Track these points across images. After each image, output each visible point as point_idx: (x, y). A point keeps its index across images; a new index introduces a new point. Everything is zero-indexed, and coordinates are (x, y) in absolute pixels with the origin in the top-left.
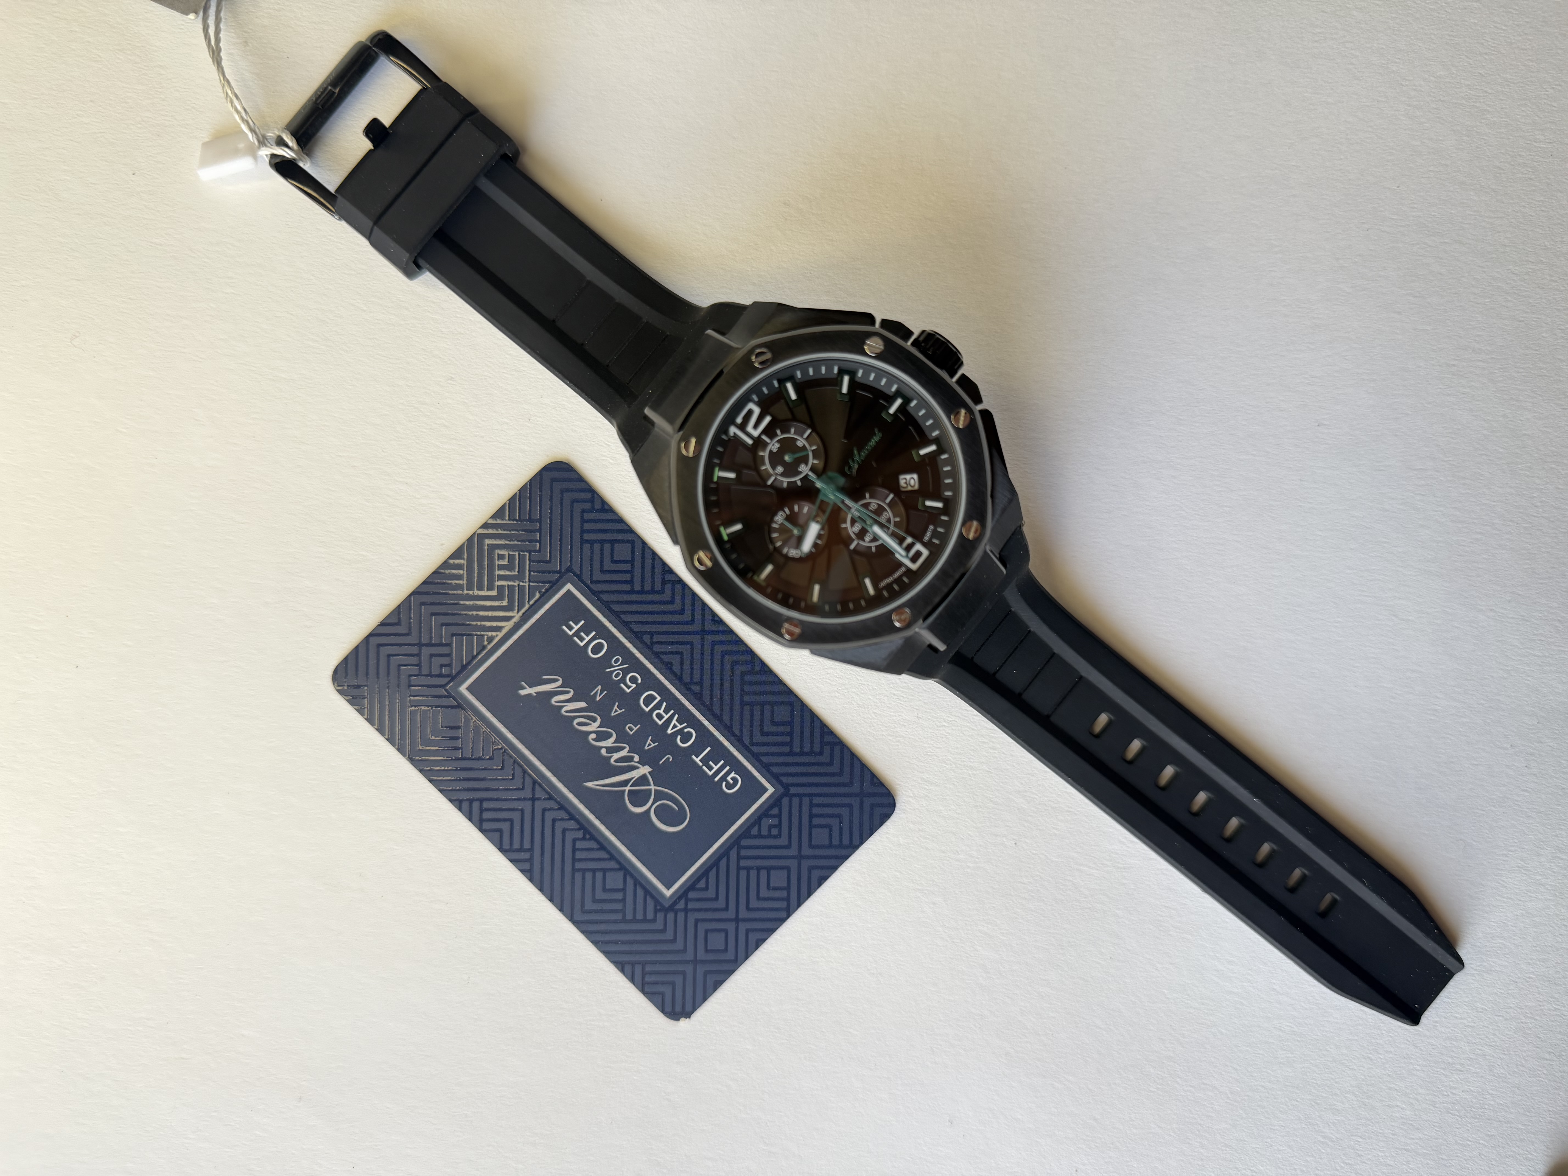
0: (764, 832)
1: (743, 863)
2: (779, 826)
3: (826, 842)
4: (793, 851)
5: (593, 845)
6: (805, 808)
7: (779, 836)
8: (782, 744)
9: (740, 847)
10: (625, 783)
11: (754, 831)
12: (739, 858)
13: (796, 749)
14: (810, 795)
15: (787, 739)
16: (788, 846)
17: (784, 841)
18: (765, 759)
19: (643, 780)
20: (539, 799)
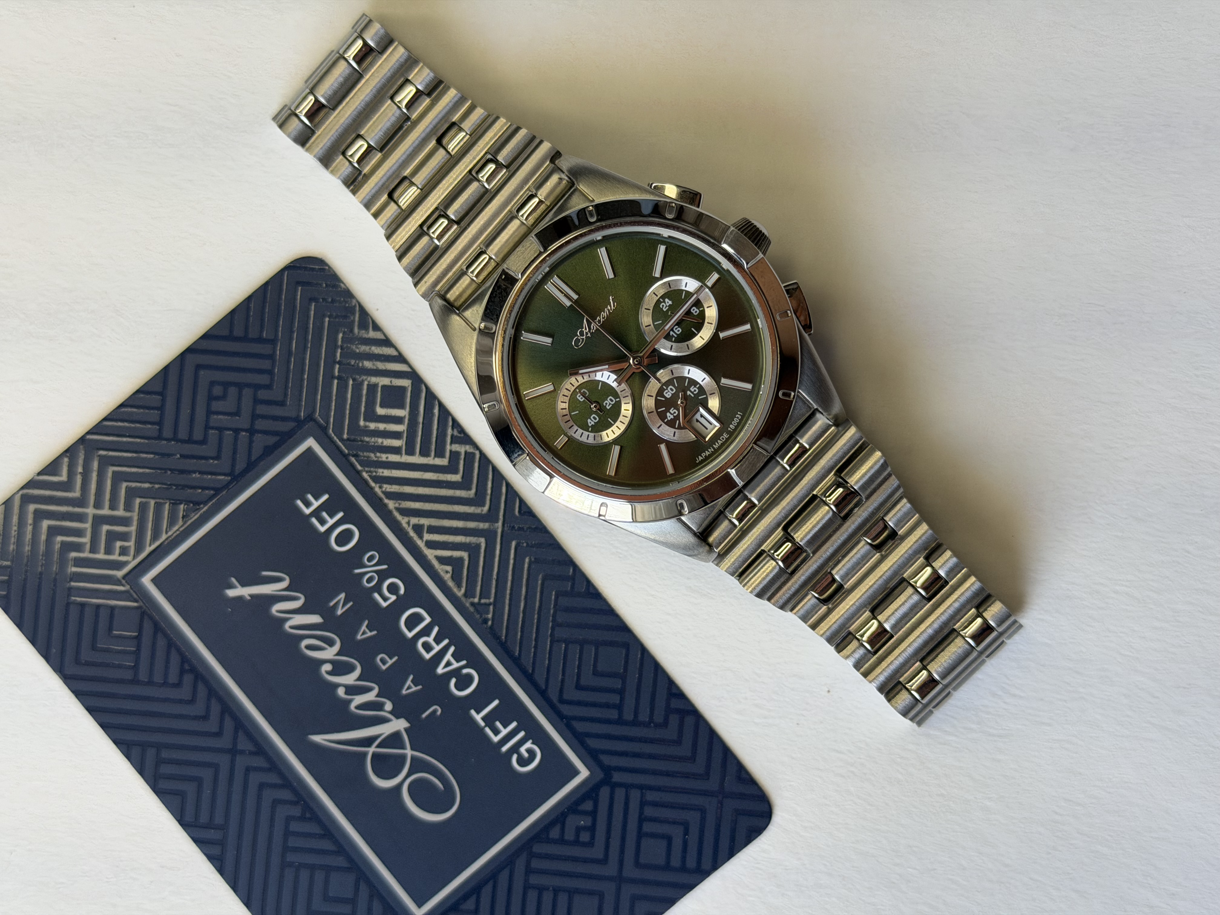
0: (569, 835)
1: (534, 880)
2: (592, 829)
3: (661, 861)
4: (611, 870)
5: (315, 829)
6: (634, 806)
7: (590, 844)
8: (607, 706)
9: (532, 855)
10: (368, 742)
11: (555, 833)
12: (529, 871)
13: (628, 716)
14: (642, 787)
15: (615, 699)
16: (604, 861)
17: (597, 852)
18: (580, 727)
19: (394, 739)
20: (242, 752)
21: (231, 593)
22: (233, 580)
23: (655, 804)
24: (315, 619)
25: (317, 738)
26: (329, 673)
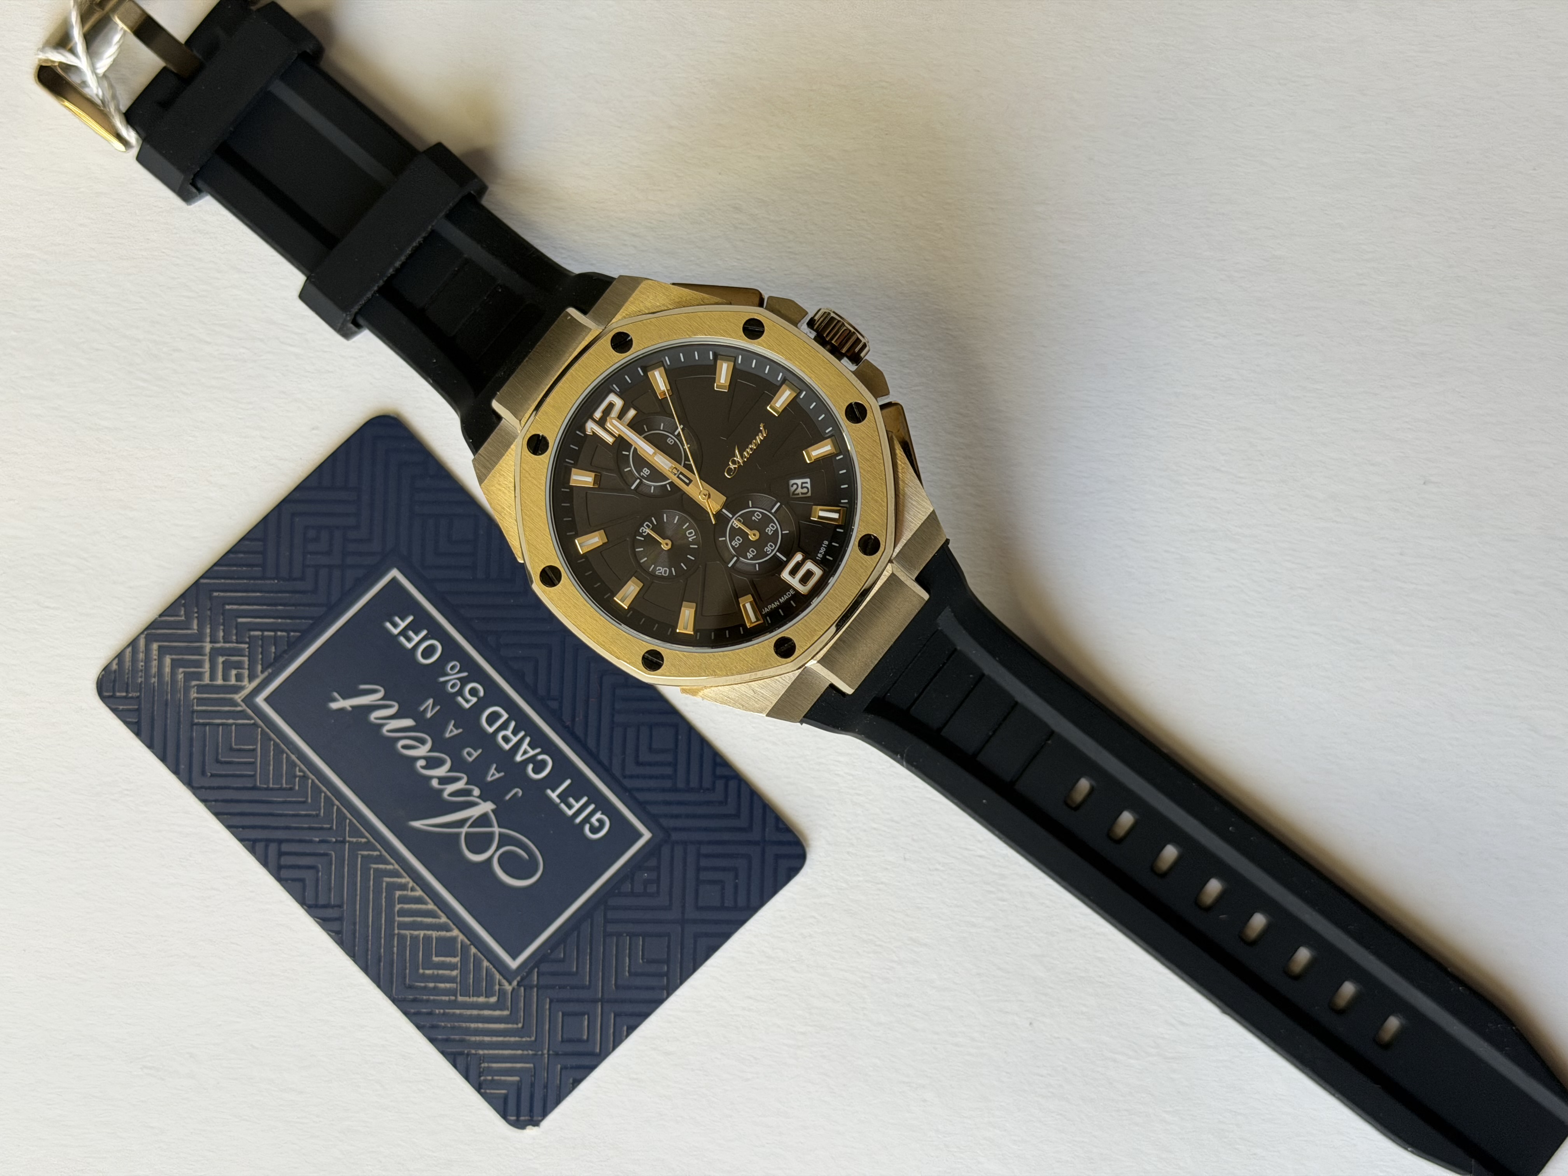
21: (334, 706)
22: (336, 695)
23: (707, 856)
24: (408, 722)
25: (417, 824)
26: (423, 767)
